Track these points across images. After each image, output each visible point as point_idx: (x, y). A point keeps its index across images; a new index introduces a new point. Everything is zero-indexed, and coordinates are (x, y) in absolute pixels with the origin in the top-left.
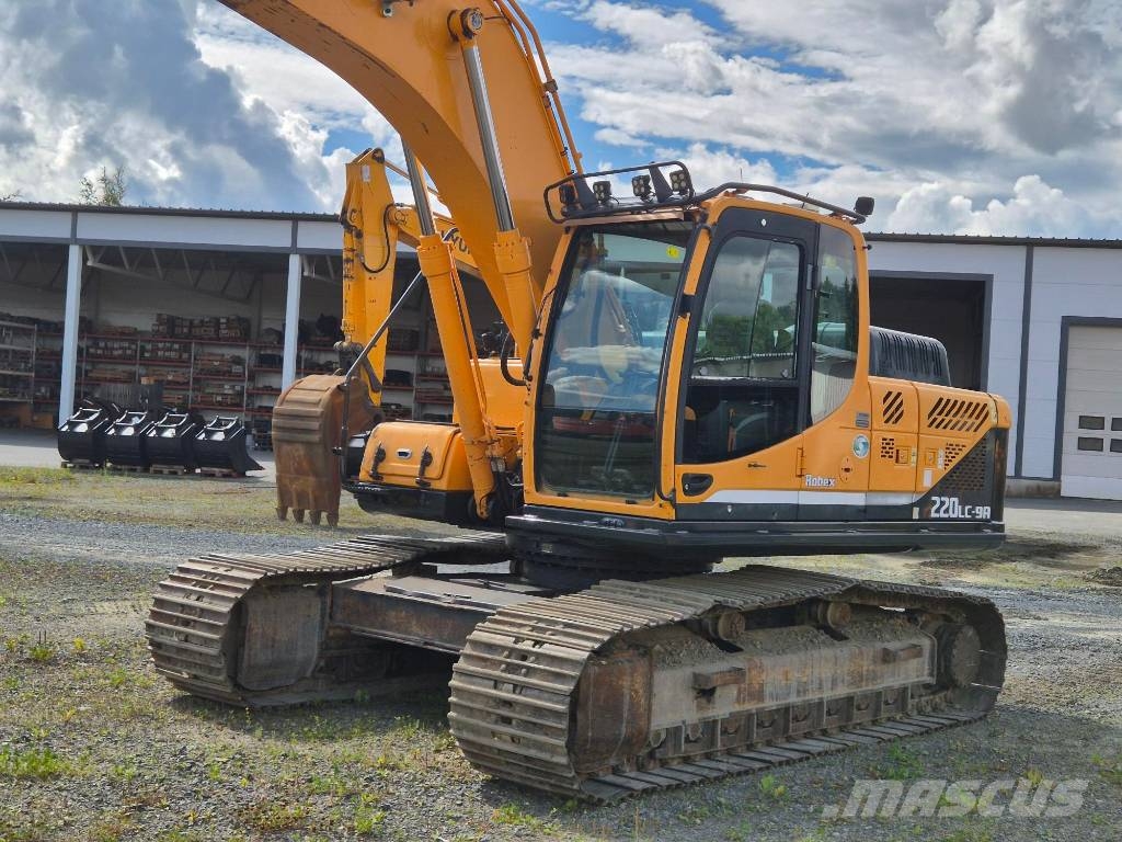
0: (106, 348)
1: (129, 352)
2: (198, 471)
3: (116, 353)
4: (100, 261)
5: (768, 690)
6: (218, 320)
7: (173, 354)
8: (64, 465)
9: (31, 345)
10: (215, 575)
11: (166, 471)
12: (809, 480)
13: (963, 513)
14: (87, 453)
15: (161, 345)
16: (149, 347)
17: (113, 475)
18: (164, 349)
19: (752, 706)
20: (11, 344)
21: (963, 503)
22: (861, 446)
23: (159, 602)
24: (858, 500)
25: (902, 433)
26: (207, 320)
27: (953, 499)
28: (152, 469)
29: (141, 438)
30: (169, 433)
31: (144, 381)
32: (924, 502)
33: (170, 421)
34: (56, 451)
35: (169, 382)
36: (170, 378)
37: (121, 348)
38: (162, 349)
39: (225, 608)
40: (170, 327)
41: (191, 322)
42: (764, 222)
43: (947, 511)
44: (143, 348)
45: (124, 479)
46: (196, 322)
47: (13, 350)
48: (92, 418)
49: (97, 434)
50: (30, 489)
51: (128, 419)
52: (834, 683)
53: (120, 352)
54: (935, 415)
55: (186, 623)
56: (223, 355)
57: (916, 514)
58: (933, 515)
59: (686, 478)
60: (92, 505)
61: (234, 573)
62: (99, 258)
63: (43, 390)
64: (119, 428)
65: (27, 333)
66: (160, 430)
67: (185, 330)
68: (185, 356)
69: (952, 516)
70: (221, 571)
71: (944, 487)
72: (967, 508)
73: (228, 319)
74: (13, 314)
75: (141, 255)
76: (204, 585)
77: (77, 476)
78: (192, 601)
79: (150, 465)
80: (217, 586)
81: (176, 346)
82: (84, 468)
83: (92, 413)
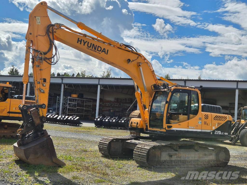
0: (105, 104)
1: (109, 105)
2: (119, 128)
3: (107, 105)
4: (104, 88)
5: (182, 157)
6: (126, 99)
7: (117, 106)
8: (95, 126)
9: (91, 104)
10: (107, 139)
11: (113, 128)
12: (189, 127)
13: (222, 134)
14: (99, 124)
15: (115, 104)
16: (113, 104)
17: (104, 128)
18: (116, 105)
19: (179, 159)
20: (88, 104)
21: (222, 132)
22: (200, 123)
23: (100, 142)
24: (200, 130)
25: (208, 121)
26: (124, 99)
27: (219, 131)
28: (111, 128)
29: (109, 121)
30: (114, 121)
31: (111, 111)
32: (214, 132)
33: (114, 118)
34: (94, 124)
35: (117, 111)
36: (117, 110)
37: (108, 104)
38: (115, 105)
39: (108, 143)
40: (117, 100)
41: (121, 99)
42: (181, 90)
43: (218, 133)
44: (112, 104)
45: (106, 129)
46: (122, 99)
47: (88, 105)
48: (100, 118)
49: (101, 121)
50: (89, 130)
51: (107, 118)
52: (195, 158)
53: (108, 105)
54: (215, 118)
55: (103, 145)
56: (127, 106)
57: (211, 133)
58: (215, 133)
59: (168, 126)
60: (98, 133)
61: (110, 138)
62: (103, 87)
63: (93, 112)
64: (105, 120)
65: (91, 101)
66: (112, 120)
67: (120, 101)
68: (120, 106)
69: (219, 134)
70: (108, 138)
71: (218, 129)
72: (223, 133)
73: (128, 99)
74: (88, 98)
75: (111, 87)
76: (106, 140)
77: (97, 128)
78: (104, 142)
79: (111, 127)
80: (107, 140)
81: (118, 104)
82: (99, 127)
83: (100, 117)
